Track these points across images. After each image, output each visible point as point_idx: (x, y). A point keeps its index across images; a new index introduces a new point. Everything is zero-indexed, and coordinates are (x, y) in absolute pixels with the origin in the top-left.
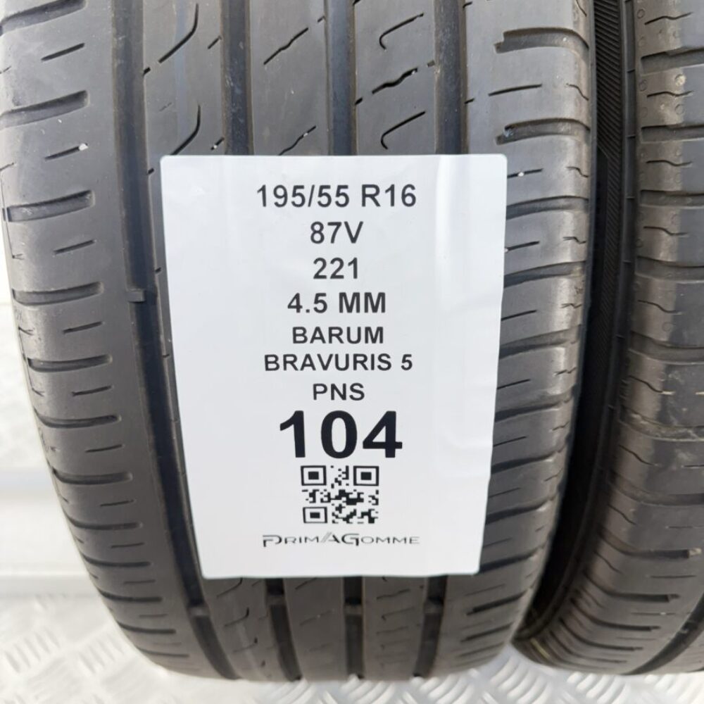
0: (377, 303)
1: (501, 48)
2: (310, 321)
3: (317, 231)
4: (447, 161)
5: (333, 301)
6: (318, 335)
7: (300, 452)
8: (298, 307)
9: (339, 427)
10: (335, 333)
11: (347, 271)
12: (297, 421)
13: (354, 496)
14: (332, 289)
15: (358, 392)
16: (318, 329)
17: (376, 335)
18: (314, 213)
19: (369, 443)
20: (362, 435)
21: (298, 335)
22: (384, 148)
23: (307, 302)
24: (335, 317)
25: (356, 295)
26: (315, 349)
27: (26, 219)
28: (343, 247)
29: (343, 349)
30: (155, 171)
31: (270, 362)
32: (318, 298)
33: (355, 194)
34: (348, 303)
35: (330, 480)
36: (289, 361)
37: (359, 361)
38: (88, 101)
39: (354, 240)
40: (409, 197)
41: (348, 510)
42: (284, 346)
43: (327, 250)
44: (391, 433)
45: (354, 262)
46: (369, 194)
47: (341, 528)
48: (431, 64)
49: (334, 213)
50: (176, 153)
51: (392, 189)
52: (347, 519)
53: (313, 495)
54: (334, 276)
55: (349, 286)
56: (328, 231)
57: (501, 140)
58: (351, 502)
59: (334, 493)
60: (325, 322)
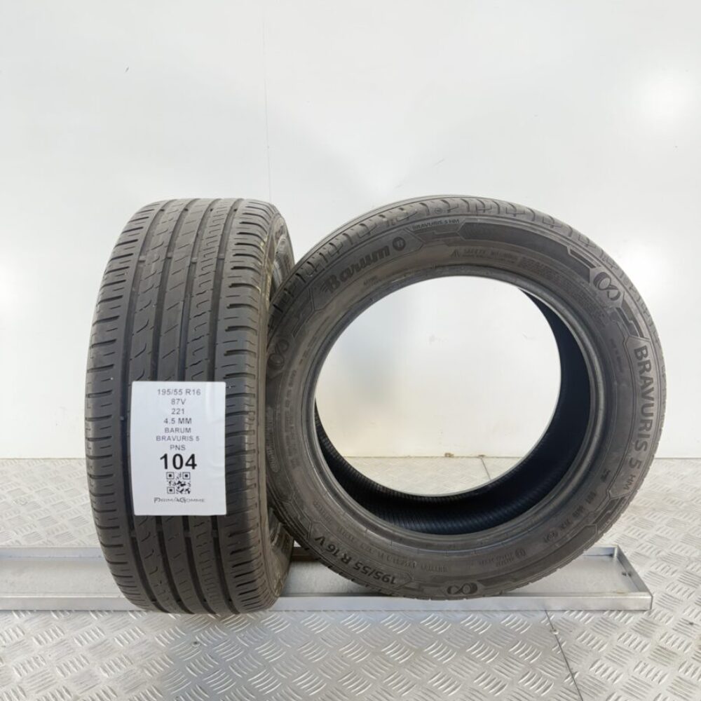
0: (189, 421)
1: (226, 355)
2: (170, 426)
3: (173, 401)
4: (209, 384)
5: (177, 420)
6: (172, 430)
7: (166, 467)
8: (167, 422)
9: (178, 459)
10: (177, 430)
11: (181, 412)
12: (165, 457)
13: (183, 483)
14: (176, 417)
15: (183, 447)
16: (172, 429)
17: (188, 430)
18: (172, 396)
19: (187, 465)
20: (185, 462)
21: (167, 430)
22: (192, 379)
23: (169, 421)
24: (177, 425)
25: (183, 419)
26: (172, 434)
27: (93, 397)
28: (180, 406)
29: (179, 434)
30: (131, 385)
31: (158, 438)
32: (173, 420)
33: (184, 391)
34: (181, 421)
35: (176, 477)
36: (164, 438)
37: (184, 438)
38: (115, 367)
39: (183, 403)
40: (198, 392)
41: (181, 488)
42: (162, 433)
43: (176, 406)
44: (193, 461)
45: (183, 410)
46: (188, 392)
47: (179, 496)
48: (206, 359)
49: (178, 396)
50: (138, 380)
51: (194, 391)
52: (181, 492)
53: (170, 483)
54: (178, 413)
55: (181, 416)
56: (176, 401)
57: (225, 378)
58: (182, 485)
59: (177, 482)
60: (174, 426)
